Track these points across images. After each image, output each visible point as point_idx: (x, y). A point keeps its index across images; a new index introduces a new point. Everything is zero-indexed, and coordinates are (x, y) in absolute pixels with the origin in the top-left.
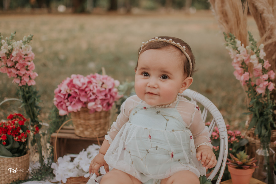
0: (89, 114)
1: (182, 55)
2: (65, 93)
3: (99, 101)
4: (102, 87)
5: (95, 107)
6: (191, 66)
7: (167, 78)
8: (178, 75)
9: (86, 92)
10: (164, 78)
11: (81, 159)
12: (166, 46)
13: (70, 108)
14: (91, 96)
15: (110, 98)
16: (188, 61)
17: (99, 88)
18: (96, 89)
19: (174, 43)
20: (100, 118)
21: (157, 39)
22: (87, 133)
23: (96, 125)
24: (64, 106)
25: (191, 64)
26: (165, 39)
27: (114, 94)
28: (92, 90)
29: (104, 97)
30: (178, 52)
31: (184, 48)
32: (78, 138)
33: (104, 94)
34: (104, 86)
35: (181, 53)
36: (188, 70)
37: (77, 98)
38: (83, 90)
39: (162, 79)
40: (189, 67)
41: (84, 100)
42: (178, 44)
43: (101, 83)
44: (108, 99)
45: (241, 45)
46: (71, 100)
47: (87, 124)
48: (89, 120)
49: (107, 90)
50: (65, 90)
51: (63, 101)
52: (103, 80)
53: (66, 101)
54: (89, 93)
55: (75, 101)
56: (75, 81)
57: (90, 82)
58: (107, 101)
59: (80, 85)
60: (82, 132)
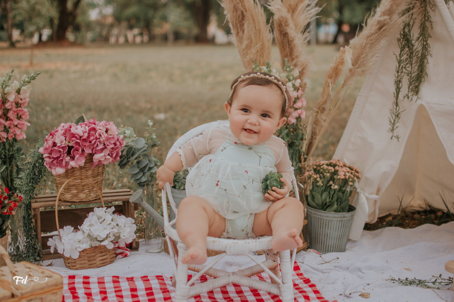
0: (87, 171)
1: (282, 94)
2: (63, 146)
3: (107, 152)
5: (102, 159)
7: (267, 117)
9: (90, 142)
10: (265, 117)
11: (91, 225)
12: (270, 83)
13: (72, 164)
14: (97, 146)
15: (119, 146)
18: (103, 136)
19: (276, 81)
21: (259, 75)
22: (82, 196)
24: (64, 163)
26: (267, 77)
27: (121, 142)
28: (99, 139)
29: (113, 146)
33: (113, 142)
34: (109, 132)
35: (281, 92)
38: (85, 140)
39: (262, 117)
41: (88, 151)
42: (280, 83)
43: (105, 130)
47: (83, 184)
48: (87, 177)
49: (115, 137)
50: (62, 142)
51: (62, 156)
52: (106, 125)
53: (66, 155)
54: (95, 143)
55: (78, 154)
56: (73, 130)
57: (94, 129)
58: (117, 150)
59: (81, 134)
60: (76, 195)
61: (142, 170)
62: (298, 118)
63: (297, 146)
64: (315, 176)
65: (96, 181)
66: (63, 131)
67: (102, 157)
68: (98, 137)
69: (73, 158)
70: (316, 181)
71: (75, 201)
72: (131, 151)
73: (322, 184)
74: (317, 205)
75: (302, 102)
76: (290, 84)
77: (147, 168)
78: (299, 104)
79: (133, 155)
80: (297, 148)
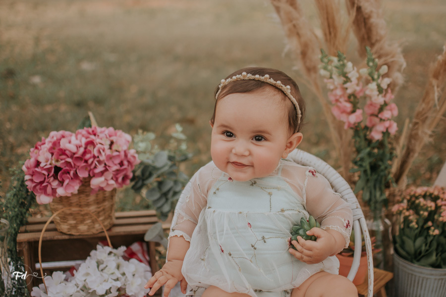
0: (88, 196)
1: (285, 100)
2: (48, 166)
3: (109, 175)
4: (110, 148)
5: (103, 185)
6: (300, 116)
7: (263, 139)
8: (280, 134)
9: (86, 161)
10: (259, 140)
11: (88, 274)
12: (261, 86)
13: (61, 191)
14: (95, 167)
15: (128, 166)
16: (295, 108)
17: (108, 152)
18: (103, 154)
19: (272, 81)
20: (104, 200)
21: (244, 76)
22: (83, 228)
23: (99, 213)
24: (49, 190)
25: (299, 112)
26: (257, 76)
27: (132, 159)
28: (98, 157)
29: (118, 167)
30: (279, 97)
31: (287, 89)
32: (66, 237)
33: (117, 161)
34: (114, 147)
35: (283, 97)
36: (294, 122)
37: (72, 173)
38: (79, 159)
39: (254, 141)
40: (297, 117)
41: (83, 174)
42: (279, 82)
43: (108, 143)
44: (125, 169)
45: (354, 69)
46: (61, 177)
47: (83, 213)
48: (88, 205)
49: (122, 154)
50: (47, 160)
51: (46, 180)
52: (110, 136)
53: (52, 179)
54: (92, 162)
55: (68, 178)
56: (64, 144)
57: (91, 143)
58: (124, 173)
59: (74, 149)
60: (75, 227)
61: (165, 195)
62: (386, 133)
63: (382, 171)
64: (407, 213)
65: (102, 208)
66: (50, 145)
67: (102, 182)
68: (96, 154)
69: (61, 183)
70: (407, 221)
71: (73, 233)
72: (147, 171)
73: (416, 226)
74: (408, 253)
75: (391, 110)
76: (373, 86)
77: (171, 193)
78: (386, 114)
79: (150, 175)
80: (382, 174)
